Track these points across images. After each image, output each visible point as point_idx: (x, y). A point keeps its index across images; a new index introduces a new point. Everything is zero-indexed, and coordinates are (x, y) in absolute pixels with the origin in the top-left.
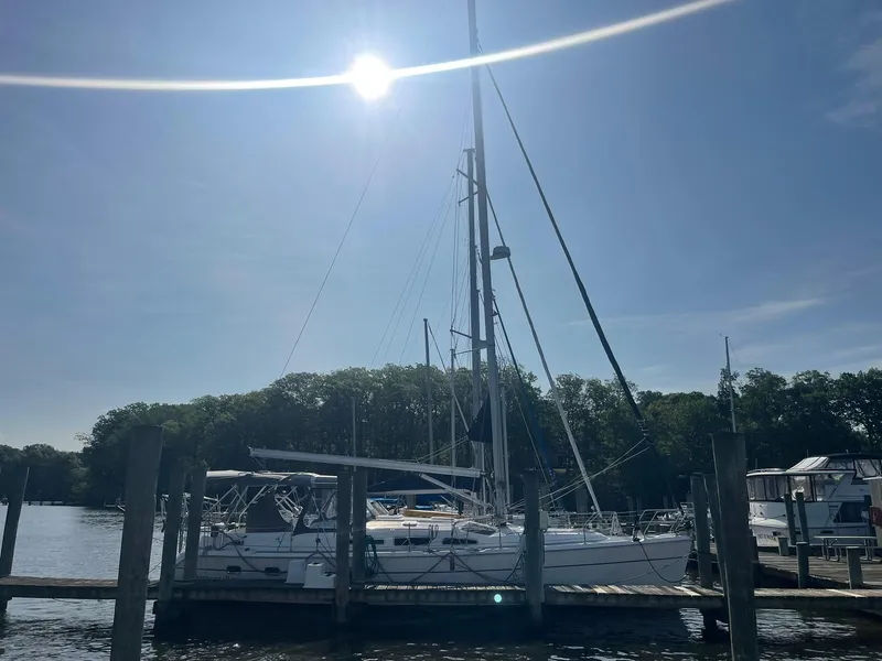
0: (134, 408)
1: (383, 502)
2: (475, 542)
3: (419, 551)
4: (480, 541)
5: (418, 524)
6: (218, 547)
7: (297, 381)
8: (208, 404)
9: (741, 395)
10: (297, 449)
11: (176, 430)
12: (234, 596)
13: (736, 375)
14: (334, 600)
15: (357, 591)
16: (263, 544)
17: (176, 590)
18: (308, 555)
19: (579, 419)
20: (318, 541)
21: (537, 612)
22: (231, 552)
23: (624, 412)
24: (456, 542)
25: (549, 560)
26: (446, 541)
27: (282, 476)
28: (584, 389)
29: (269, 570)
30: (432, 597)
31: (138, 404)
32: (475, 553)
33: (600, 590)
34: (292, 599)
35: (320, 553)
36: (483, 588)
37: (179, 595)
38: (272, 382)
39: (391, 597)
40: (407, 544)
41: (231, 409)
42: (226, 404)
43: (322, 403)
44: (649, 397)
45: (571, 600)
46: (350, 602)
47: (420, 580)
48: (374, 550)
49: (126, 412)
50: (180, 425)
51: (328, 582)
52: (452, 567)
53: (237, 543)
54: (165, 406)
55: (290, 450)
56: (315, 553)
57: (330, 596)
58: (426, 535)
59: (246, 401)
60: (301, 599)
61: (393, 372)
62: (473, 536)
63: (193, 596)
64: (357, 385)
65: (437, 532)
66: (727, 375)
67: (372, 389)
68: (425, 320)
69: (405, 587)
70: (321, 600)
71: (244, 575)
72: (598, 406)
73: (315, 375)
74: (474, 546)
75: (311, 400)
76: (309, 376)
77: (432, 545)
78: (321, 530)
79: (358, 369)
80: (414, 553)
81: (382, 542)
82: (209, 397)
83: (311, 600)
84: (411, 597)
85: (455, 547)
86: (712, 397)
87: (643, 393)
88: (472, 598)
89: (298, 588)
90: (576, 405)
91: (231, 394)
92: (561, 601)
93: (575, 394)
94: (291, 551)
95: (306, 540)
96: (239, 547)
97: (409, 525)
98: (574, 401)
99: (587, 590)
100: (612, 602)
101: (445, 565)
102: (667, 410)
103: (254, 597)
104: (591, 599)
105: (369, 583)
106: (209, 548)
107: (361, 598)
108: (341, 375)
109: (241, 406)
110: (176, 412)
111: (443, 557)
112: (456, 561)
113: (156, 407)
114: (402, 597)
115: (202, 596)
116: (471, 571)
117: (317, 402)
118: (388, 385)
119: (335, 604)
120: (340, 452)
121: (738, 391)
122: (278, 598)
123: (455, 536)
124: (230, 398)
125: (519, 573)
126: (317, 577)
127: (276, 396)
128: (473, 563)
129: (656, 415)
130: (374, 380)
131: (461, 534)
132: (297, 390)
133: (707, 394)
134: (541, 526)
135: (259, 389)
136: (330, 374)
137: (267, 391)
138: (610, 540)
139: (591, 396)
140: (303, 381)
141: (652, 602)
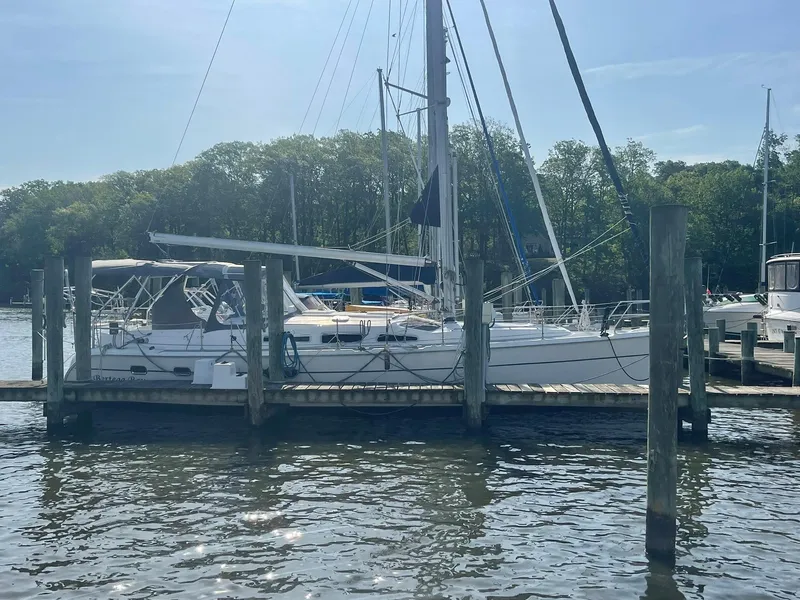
0: (33, 186)
1: (320, 297)
2: (414, 339)
3: (349, 349)
4: (420, 337)
5: (350, 319)
6: (119, 346)
7: (228, 152)
8: (121, 182)
9: (785, 162)
10: (234, 237)
11: (85, 214)
12: (132, 398)
13: (783, 138)
14: (247, 401)
15: (273, 392)
16: (171, 342)
17: (67, 391)
18: (220, 354)
19: (580, 197)
20: (234, 338)
21: (475, 412)
22: (133, 350)
23: (637, 188)
24: (392, 338)
25: (495, 358)
26: (381, 339)
27: (188, 266)
28: (589, 159)
29: (178, 370)
30: (359, 398)
31: (38, 182)
32: (414, 351)
33: (548, 389)
34: (199, 400)
35: (235, 351)
36: (418, 388)
37: (72, 397)
38: (199, 153)
39: (312, 397)
40: (335, 341)
41: (149, 188)
42: (143, 182)
43: (261, 180)
44: (670, 169)
45: (516, 399)
46: (265, 403)
47: (349, 381)
48: (295, 348)
49: (23, 192)
50: (90, 208)
51: (240, 383)
52: (387, 367)
53: (140, 341)
54: (71, 184)
55: (226, 238)
56: (229, 352)
57: (242, 397)
58: (357, 331)
59: (168, 178)
60: (209, 401)
61: (349, 139)
62: (412, 332)
63: (88, 397)
64: (304, 158)
65: (369, 328)
66: (771, 140)
67: (323, 162)
68: (380, 71)
69: (327, 387)
70: (232, 401)
71: (149, 376)
72: (603, 181)
73: (250, 145)
74: (413, 343)
75: (247, 176)
76: (243, 147)
77: (365, 342)
78: (235, 327)
79: (305, 137)
80: (343, 351)
81: (306, 339)
82: (122, 174)
83: (221, 401)
84: (335, 397)
85: (391, 344)
86: (749, 168)
87: (662, 163)
88: (404, 398)
89: (206, 389)
90: (577, 179)
91: (150, 169)
92: (503, 401)
93: (577, 166)
94: (202, 350)
95: (220, 338)
96: (141, 345)
97: (337, 321)
98: (575, 175)
99: (535, 389)
100: (562, 401)
101: (379, 364)
102: (690, 184)
103: (155, 398)
104: (538, 399)
105: (288, 384)
106: (108, 347)
107: (278, 399)
108: (283, 144)
109: (162, 185)
110: (85, 192)
111: (376, 356)
112: (392, 360)
113: (59, 186)
114: (324, 398)
115: (98, 397)
116: (407, 370)
117: (255, 179)
118: (342, 156)
119: (248, 405)
120: (286, 240)
121: (782, 158)
122: (184, 399)
123: (390, 333)
124: (148, 175)
125: (461, 372)
126: (226, 378)
127: (204, 172)
128: (409, 362)
129: (676, 190)
130: (325, 151)
131: (400, 331)
132: (229, 164)
133: (743, 163)
134: (485, 320)
135: (182, 162)
136: (269, 143)
137: (193, 166)
138: (575, 335)
139: (596, 169)
140: (236, 153)
141: (608, 402)
